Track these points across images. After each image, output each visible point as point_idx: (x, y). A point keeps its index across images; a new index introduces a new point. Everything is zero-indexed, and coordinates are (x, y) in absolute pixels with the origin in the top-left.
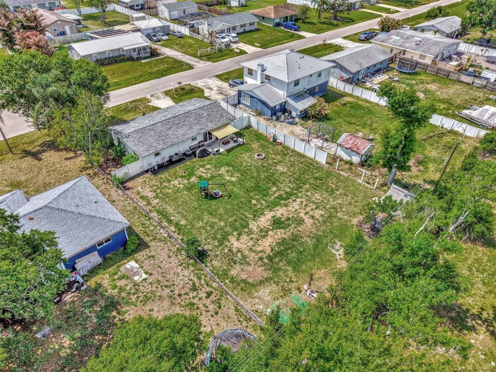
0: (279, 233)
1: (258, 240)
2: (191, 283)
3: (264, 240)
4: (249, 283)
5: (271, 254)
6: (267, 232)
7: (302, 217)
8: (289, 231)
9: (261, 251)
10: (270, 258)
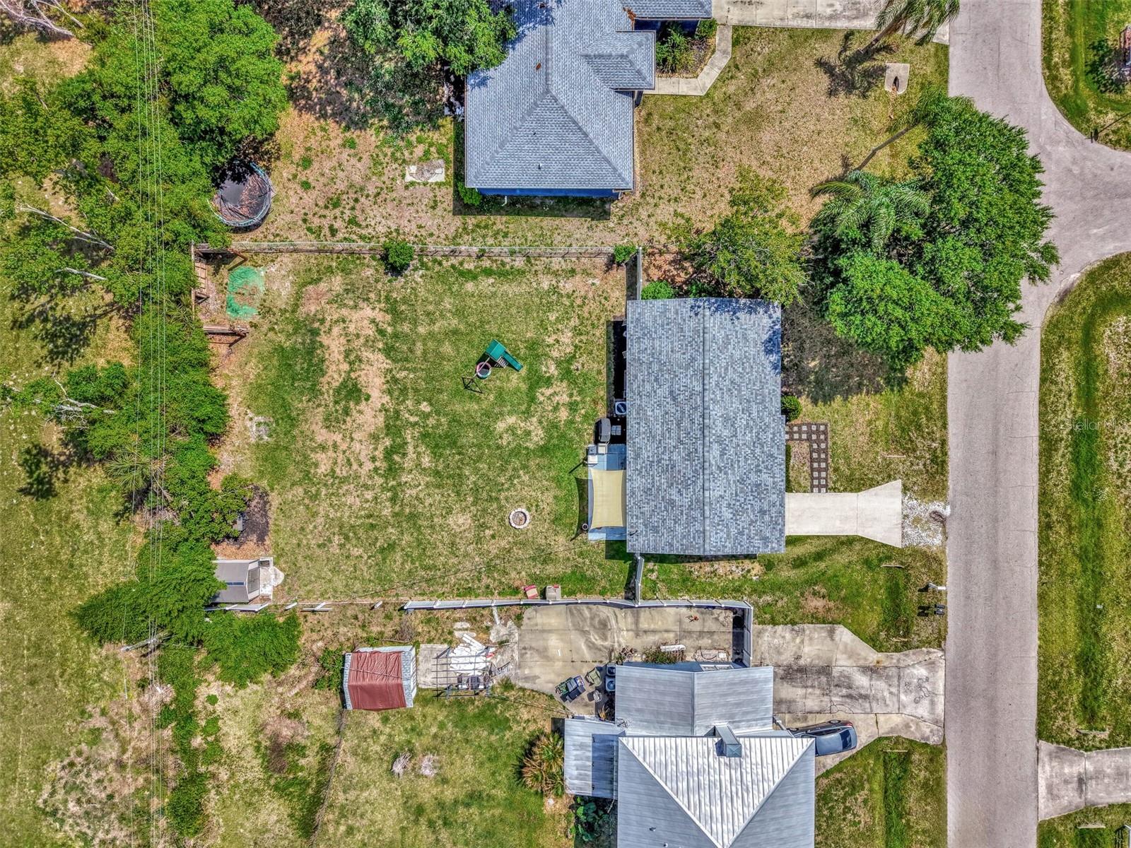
0: (336, 376)
1: (348, 341)
2: (364, 224)
3: (342, 349)
4: (310, 283)
5: (318, 339)
6: (350, 363)
7: (334, 432)
8: (328, 392)
9: (330, 330)
10: (315, 333)
